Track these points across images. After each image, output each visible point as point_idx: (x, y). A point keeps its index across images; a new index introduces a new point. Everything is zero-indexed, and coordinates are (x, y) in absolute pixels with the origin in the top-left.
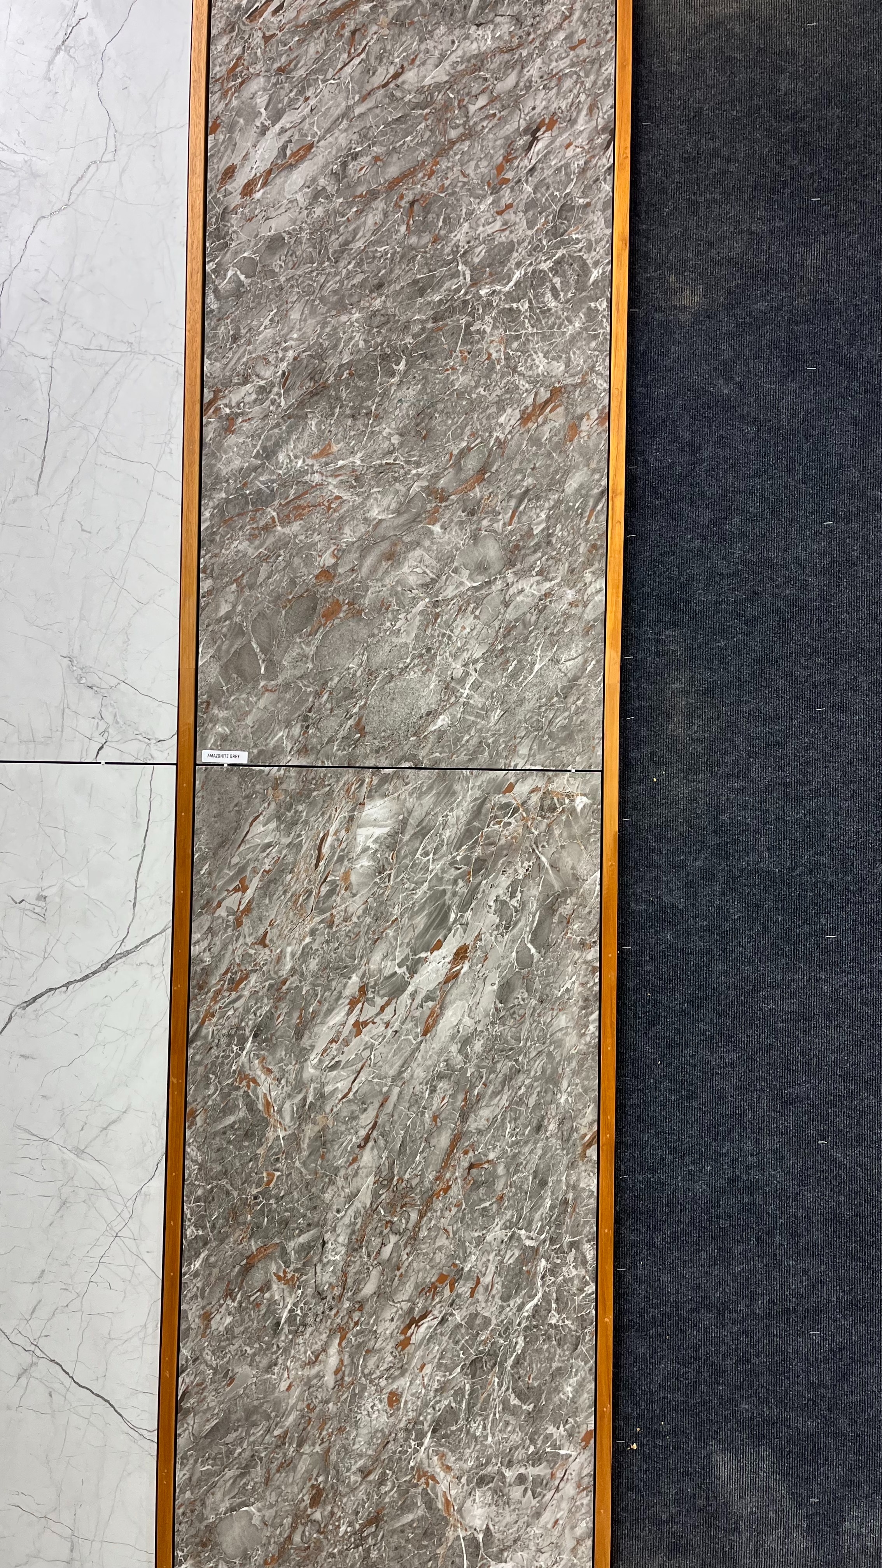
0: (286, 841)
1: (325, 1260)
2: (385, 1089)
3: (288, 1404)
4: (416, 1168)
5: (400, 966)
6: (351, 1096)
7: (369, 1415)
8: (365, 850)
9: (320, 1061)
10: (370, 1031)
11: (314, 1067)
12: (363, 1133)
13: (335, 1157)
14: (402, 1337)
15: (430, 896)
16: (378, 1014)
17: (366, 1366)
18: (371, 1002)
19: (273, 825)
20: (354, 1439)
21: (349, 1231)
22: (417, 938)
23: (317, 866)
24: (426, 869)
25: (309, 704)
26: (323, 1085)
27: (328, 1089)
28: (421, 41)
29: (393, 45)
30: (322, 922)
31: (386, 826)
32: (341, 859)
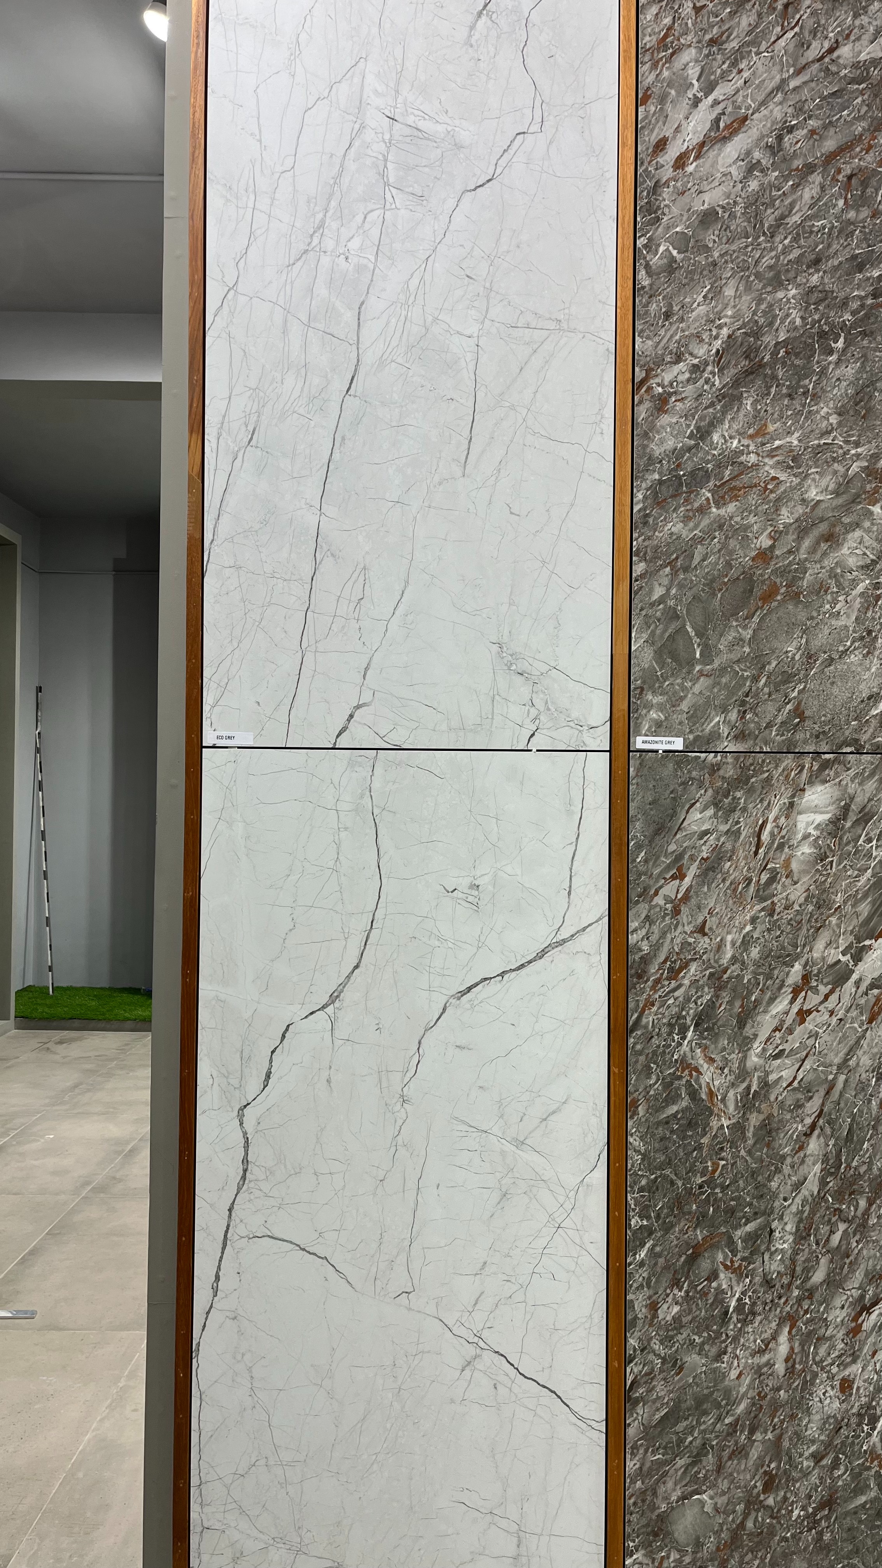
0: (724, 828)
1: (773, 1249)
2: (831, 1077)
3: (738, 1392)
4: (863, 1156)
5: (844, 953)
6: (795, 1084)
7: (821, 1401)
8: (806, 837)
9: (764, 1050)
10: (814, 1019)
11: (757, 1055)
12: (808, 1121)
13: (780, 1145)
14: (853, 1324)
15: (874, 883)
16: (822, 1003)
17: (817, 1354)
18: (816, 991)
19: (710, 812)
20: (806, 1426)
21: (796, 1220)
22: (862, 925)
23: (756, 853)
24: (869, 855)
25: (747, 689)
26: (767, 1074)
27: (772, 1077)
28: (856, 16)
29: (827, 20)
30: (763, 910)
31: (827, 813)
32: (781, 846)
